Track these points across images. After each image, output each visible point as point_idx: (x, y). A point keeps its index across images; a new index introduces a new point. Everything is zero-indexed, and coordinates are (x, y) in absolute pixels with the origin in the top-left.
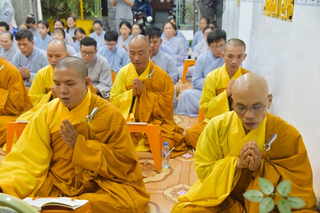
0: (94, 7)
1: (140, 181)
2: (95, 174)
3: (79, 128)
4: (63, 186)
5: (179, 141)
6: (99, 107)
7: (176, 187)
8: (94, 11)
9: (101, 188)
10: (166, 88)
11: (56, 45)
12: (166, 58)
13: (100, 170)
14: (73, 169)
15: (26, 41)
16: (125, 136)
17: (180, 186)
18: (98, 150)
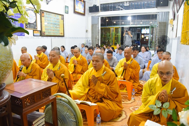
0: (118, 41)
1: (120, 102)
2: (102, 96)
3: (99, 79)
4: (91, 98)
5: (140, 90)
6: (107, 71)
7: (135, 107)
8: (118, 42)
9: (104, 102)
10: (137, 68)
11: (98, 51)
12: (140, 59)
13: (104, 94)
14: (95, 93)
15: (91, 50)
16: (115, 83)
17: (137, 107)
18: (104, 87)
